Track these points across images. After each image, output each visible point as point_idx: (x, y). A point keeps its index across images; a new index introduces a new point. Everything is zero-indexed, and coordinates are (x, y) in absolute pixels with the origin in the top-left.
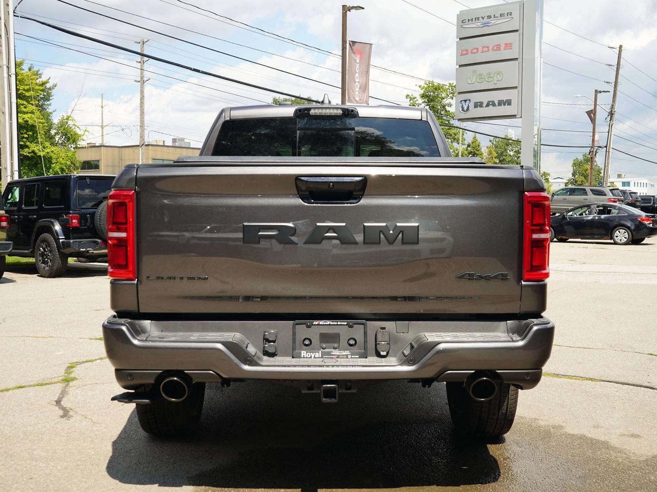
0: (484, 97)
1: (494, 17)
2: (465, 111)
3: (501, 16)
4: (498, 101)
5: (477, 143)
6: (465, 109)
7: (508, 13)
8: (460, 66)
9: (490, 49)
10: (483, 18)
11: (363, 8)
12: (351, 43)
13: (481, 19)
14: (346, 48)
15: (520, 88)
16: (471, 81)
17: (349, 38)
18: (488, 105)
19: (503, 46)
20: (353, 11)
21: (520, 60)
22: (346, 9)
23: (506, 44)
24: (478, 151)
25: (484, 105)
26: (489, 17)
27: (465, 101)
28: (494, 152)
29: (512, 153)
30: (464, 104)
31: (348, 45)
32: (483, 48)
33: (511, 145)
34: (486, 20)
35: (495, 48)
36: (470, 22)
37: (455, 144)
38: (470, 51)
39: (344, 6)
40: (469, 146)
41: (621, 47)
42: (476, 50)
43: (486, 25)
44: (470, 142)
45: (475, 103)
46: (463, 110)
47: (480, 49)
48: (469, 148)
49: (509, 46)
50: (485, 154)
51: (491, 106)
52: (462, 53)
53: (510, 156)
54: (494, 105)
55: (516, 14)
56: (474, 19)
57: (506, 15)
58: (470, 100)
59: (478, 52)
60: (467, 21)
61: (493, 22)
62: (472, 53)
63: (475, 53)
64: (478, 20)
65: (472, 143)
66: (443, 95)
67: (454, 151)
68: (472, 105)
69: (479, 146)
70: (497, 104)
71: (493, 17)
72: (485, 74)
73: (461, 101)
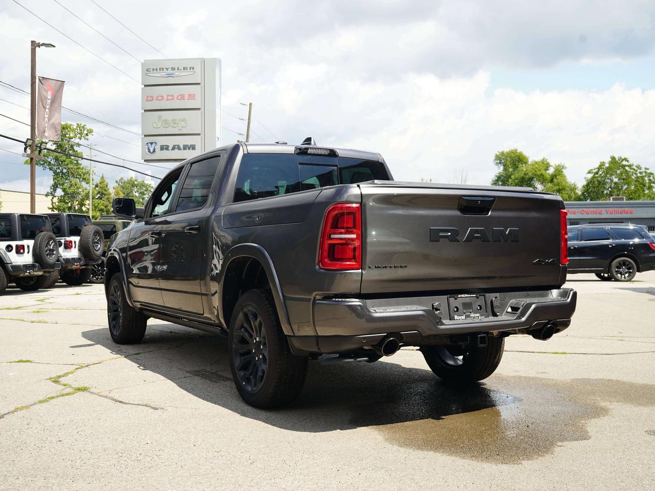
0: (170, 141)
1: (178, 69)
2: (152, 153)
3: (184, 69)
4: (184, 145)
5: (105, 183)
6: (152, 151)
7: (190, 68)
8: (145, 111)
9: (175, 98)
10: (167, 69)
11: (55, 47)
12: (41, 79)
13: (165, 70)
14: (35, 82)
15: (202, 135)
16: (157, 125)
17: (38, 74)
18: (173, 149)
19: (186, 97)
20: (43, 48)
21: (202, 110)
22: (34, 45)
23: (189, 95)
24: (106, 191)
25: (170, 148)
26: (173, 69)
27: (152, 143)
28: (120, 193)
29: (137, 194)
30: (150, 147)
31: (37, 80)
32: (168, 96)
33: (136, 187)
34: (170, 71)
35: (179, 97)
36: (155, 71)
37: (84, 184)
38: (155, 97)
39: (33, 42)
40: (97, 186)
41: (251, 104)
42: (161, 98)
43: (170, 76)
44: (98, 182)
45: (161, 146)
46: (149, 151)
47: (165, 97)
48: (97, 189)
49: (192, 97)
50: (113, 195)
51: (176, 150)
52: (147, 99)
53: (136, 197)
54: (179, 148)
55: (198, 69)
56: (158, 70)
57: (189, 68)
58: (156, 143)
59: (163, 99)
60: (152, 70)
61: (177, 73)
62: (157, 99)
63: (160, 100)
64: (162, 70)
65: (100, 183)
66: (71, 135)
67: (83, 190)
68: (158, 148)
69: (107, 186)
70: (182, 148)
71: (176, 69)
72: (170, 120)
73: (147, 143)
